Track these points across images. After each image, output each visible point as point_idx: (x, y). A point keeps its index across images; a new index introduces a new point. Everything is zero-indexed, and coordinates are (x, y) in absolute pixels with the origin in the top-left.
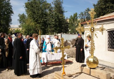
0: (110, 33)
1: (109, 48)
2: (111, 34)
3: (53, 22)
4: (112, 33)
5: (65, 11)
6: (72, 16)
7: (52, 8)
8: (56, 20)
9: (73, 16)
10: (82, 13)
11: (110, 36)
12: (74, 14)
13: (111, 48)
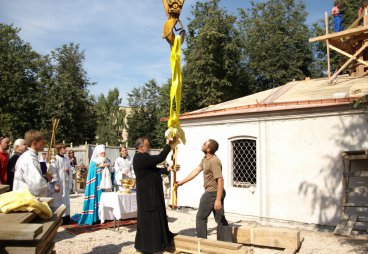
0: (237, 145)
1: (235, 179)
2: (239, 148)
3: (57, 108)
4: (242, 144)
5: (91, 82)
6: (103, 96)
7: (51, 67)
8: (67, 105)
9: (106, 96)
10: (137, 91)
11: (237, 152)
12: (110, 93)
13: (240, 179)
